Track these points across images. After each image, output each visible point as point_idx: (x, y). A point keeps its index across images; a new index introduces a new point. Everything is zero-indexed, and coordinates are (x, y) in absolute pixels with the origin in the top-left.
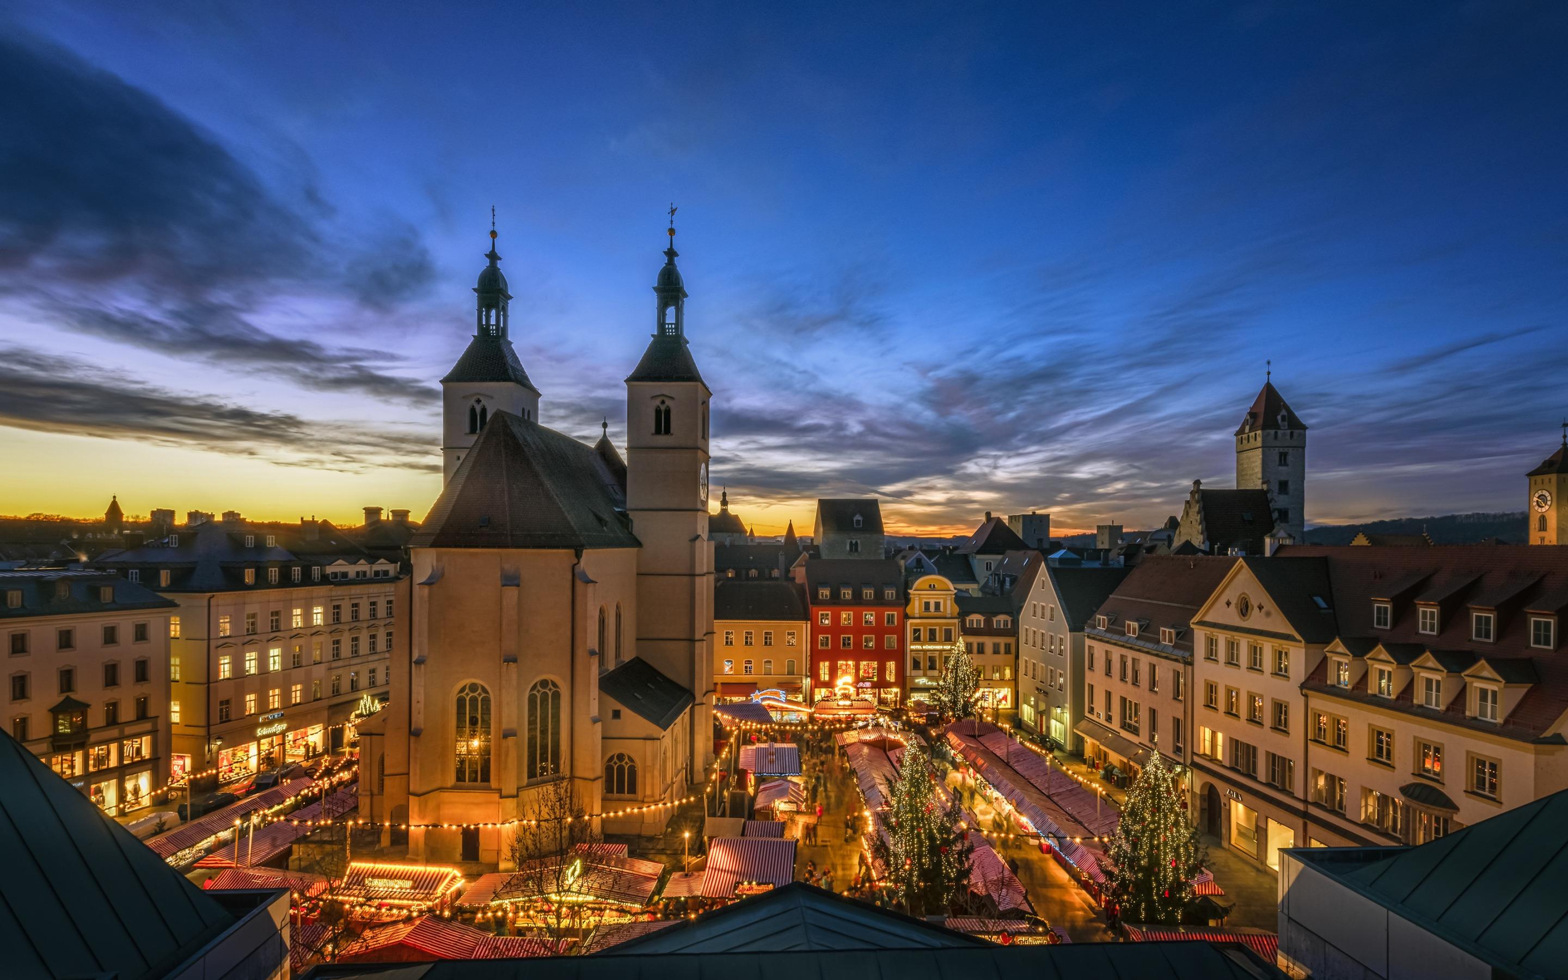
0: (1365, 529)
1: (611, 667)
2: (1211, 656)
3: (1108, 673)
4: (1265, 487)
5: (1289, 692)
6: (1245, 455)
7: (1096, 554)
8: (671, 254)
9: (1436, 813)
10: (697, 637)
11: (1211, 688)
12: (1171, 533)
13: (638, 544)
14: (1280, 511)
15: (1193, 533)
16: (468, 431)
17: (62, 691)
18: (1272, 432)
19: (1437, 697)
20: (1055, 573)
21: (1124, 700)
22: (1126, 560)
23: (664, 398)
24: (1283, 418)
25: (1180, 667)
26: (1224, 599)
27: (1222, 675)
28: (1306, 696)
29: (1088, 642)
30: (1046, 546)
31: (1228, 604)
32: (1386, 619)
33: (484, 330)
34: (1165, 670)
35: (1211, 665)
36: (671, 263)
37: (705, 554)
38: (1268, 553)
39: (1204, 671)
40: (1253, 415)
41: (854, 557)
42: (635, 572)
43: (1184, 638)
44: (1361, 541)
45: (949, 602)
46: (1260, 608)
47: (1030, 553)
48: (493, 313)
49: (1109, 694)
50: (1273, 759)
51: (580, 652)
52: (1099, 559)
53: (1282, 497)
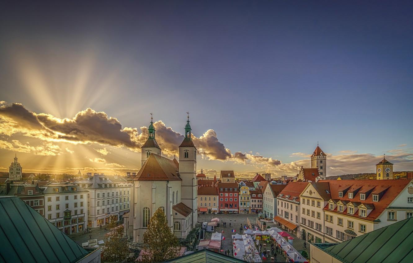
0: (341, 177)
1: (175, 204)
2: (304, 202)
3: (282, 206)
4: (317, 168)
5: (320, 210)
6: (313, 161)
7: (280, 181)
8: (188, 122)
9: (352, 236)
10: (194, 198)
11: (304, 209)
12: (297, 177)
13: (181, 180)
14: (321, 173)
15: (302, 177)
16: (147, 157)
17: (66, 208)
18: (319, 156)
19: (352, 212)
20: (271, 185)
21: (285, 212)
22: (287, 183)
23: (186, 150)
24: (321, 154)
25: (297, 205)
26: (306, 191)
27: (306, 207)
28: (324, 211)
29: (278, 200)
30: (270, 180)
31: (307, 192)
32: (341, 195)
33: (150, 137)
34: (294, 206)
35: (303, 205)
36: (188, 123)
37: (195, 182)
38: (316, 182)
39: (302, 206)
40: (315, 153)
41: (228, 182)
42: (181, 185)
43: (298, 199)
44: (339, 179)
45: (248, 192)
46: (314, 193)
47: (266, 181)
48: (152, 134)
49: (282, 210)
50: (317, 224)
51: (168, 201)
52: (281, 183)
53: (321, 170)
